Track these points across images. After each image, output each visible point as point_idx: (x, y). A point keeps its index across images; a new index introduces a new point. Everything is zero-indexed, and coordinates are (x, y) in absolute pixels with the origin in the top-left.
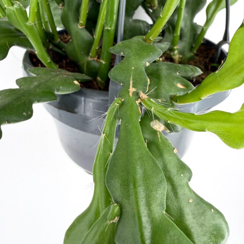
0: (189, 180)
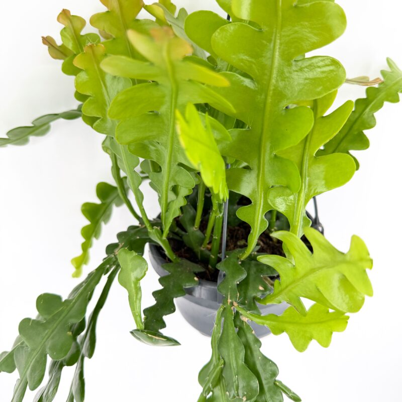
0: (260, 347)
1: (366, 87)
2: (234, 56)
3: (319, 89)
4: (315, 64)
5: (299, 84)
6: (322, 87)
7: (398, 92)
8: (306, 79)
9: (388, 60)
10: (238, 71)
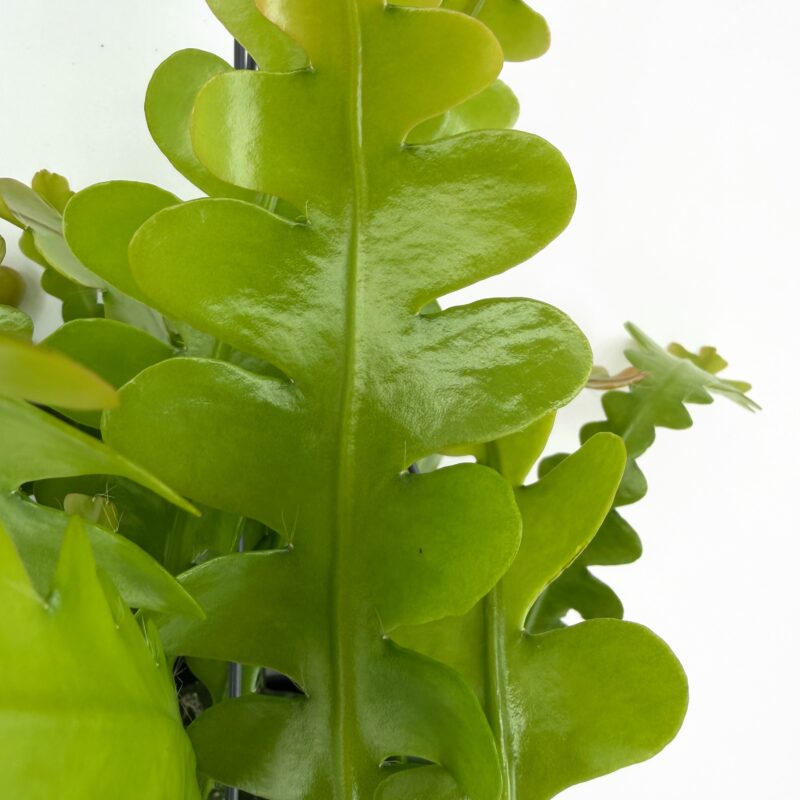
1: (602, 393)
2: (216, 308)
3: (511, 405)
4: (489, 325)
5: (443, 391)
6: (518, 397)
7: (680, 399)
8: (464, 373)
9: (630, 327)
10: (247, 362)
